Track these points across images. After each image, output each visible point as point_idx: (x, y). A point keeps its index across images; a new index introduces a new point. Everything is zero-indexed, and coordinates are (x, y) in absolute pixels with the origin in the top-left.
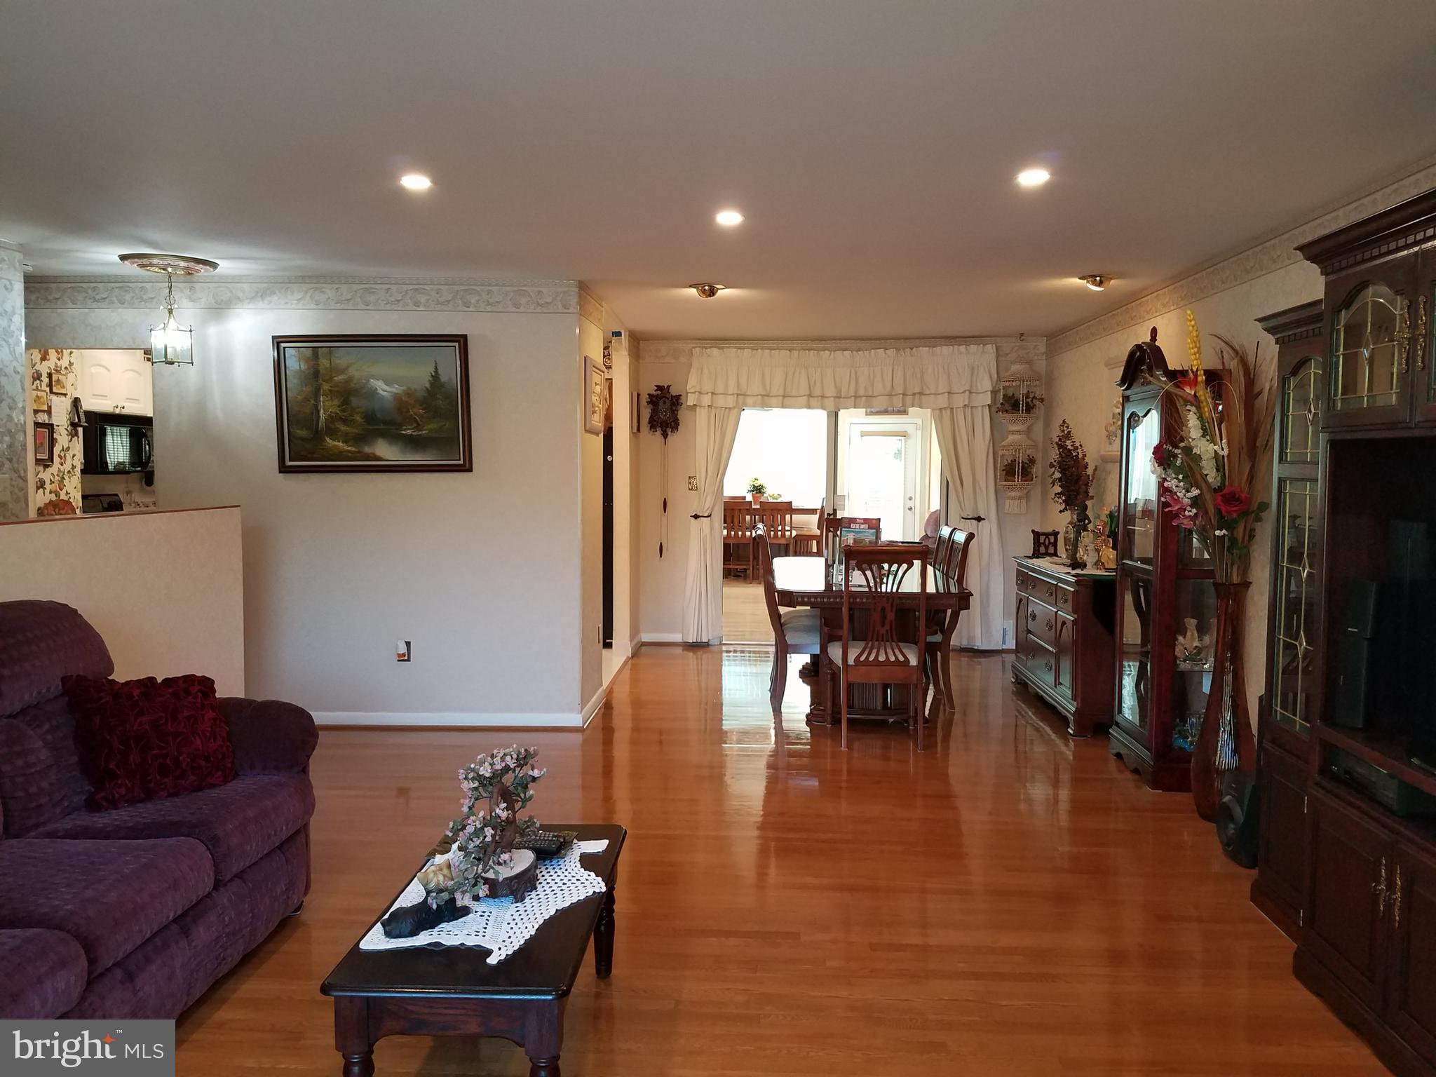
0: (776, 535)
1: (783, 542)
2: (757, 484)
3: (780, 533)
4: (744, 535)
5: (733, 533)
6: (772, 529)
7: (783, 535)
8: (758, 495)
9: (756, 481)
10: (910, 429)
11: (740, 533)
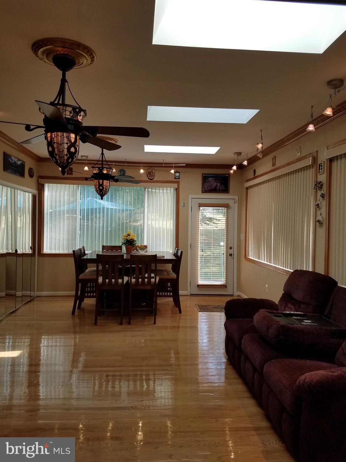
0: (143, 281)
1: (149, 287)
2: (129, 238)
3: (146, 280)
4: (116, 282)
5: (107, 280)
6: (140, 276)
7: (149, 281)
8: (130, 246)
9: (129, 237)
10: (231, 203)
11: (113, 280)
